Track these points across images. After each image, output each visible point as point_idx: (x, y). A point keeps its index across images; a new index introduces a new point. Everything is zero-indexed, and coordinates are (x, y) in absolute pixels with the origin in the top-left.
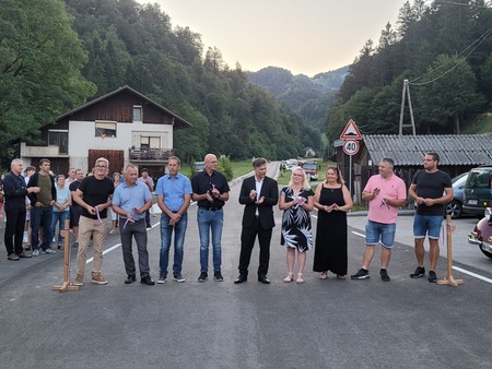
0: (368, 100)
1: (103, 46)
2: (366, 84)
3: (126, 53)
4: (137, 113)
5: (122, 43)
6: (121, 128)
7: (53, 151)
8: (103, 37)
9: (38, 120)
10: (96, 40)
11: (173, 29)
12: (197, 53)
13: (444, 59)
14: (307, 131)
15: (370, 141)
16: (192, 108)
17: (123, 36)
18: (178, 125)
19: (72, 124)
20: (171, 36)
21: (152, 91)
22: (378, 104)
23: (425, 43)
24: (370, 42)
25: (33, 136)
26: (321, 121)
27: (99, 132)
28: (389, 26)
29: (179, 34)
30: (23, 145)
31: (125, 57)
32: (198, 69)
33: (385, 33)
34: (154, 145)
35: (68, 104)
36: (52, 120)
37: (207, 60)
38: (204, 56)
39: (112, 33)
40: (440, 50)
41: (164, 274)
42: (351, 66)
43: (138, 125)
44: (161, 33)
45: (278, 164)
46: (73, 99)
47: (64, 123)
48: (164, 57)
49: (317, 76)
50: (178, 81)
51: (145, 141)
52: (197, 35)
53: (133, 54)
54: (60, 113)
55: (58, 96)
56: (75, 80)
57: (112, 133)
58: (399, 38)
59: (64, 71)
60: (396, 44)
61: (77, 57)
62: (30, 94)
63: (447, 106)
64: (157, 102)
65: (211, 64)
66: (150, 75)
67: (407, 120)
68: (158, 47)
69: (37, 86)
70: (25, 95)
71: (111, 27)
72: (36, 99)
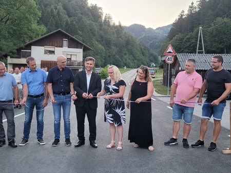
0: (181, 40)
1: (55, 12)
2: (181, 32)
3: (67, 16)
4: (65, 43)
5: (65, 11)
6: (57, 50)
7: (23, 61)
8: (56, 9)
9: (15, 45)
10: (52, 10)
11: (89, 5)
12: (100, 17)
13: (219, 19)
14: (152, 55)
15: (180, 57)
16: (97, 43)
17: (65, 8)
18: (85, 49)
19: (33, 47)
20: (88, 8)
21: (77, 34)
22: (186, 42)
23: (210, 12)
24: (183, 12)
25: (13, 53)
26: (159, 50)
27: (47, 52)
28: (192, 3)
29: (92, 7)
30: (9, 58)
31: (65, 17)
32: (100, 25)
33: (190, 7)
34: (73, 59)
35: (31, 38)
36: (23, 45)
37: (105, 20)
38: (103, 18)
39: (60, 7)
40: (217, 15)
42: (174, 23)
43: (65, 48)
44: (84, 7)
45: (136, 69)
46: (34, 35)
47: (29, 47)
48: (85, 19)
49: (157, 29)
50: (91, 30)
51: (69, 57)
52: (100, 8)
53: (70, 16)
54: (28, 42)
55: (26, 34)
57: (52, 52)
58: (197, 10)
60: (196, 12)
62: (12, 32)
63: (220, 43)
64: (79, 39)
65: (107, 22)
66: (77, 26)
68: (82, 14)
69: (15, 28)
70: (9, 32)
71: (60, 4)
72: (16, 34)
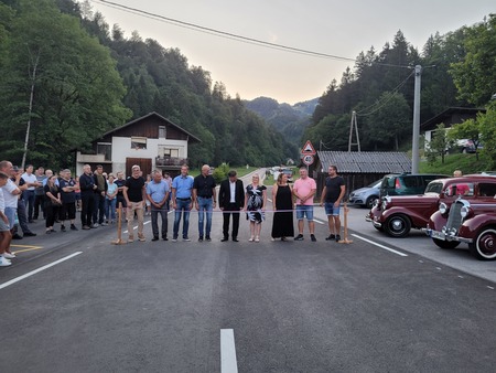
0: (332, 124)
1: (137, 79)
2: (331, 112)
3: (154, 86)
4: (162, 131)
5: (152, 78)
6: (150, 142)
7: (100, 158)
8: (137, 73)
9: (90, 135)
10: (131, 76)
11: (190, 67)
12: (207, 86)
13: (387, 95)
14: (288, 146)
15: (322, 155)
16: (202, 127)
17: (151, 72)
18: (191, 141)
19: (116, 140)
20: (188, 72)
21: (173, 114)
22: (340, 127)
23: (374, 83)
24: (335, 81)
25: (87, 148)
26: (299, 138)
27: (134, 145)
28: (348, 69)
29: (194, 71)
30: (79, 154)
31: (153, 88)
32: (208, 98)
33: (345, 75)
34: (174, 155)
35: (112, 125)
36: (100, 135)
37: (215, 92)
38: (212, 89)
39: (143, 70)
40: (385, 88)
41: (176, 236)
42: (323, 97)
43: (162, 141)
44: (181, 71)
45: (264, 170)
46: (115, 120)
47: (108, 138)
48: (183, 89)
49: (297, 105)
50: (192, 107)
51: (168, 152)
52: (207, 73)
53: (159, 85)
54: (106, 130)
55: (104, 119)
56: (117, 108)
57: (143, 146)
58: (355, 79)
59: (109, 100)
60: (353, 82)
61: (118, 91)
62: (84, 115)
63: (389, 130)
64: (176, 123)
65: (218, 95)
66: (172, 102)
67: (354, 140)
68: (178, 81)
69: (90, 111)
70: (81, 118)
71: (143, 66)
72: (89, 121)
